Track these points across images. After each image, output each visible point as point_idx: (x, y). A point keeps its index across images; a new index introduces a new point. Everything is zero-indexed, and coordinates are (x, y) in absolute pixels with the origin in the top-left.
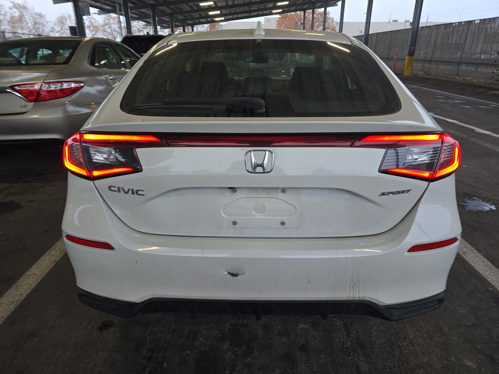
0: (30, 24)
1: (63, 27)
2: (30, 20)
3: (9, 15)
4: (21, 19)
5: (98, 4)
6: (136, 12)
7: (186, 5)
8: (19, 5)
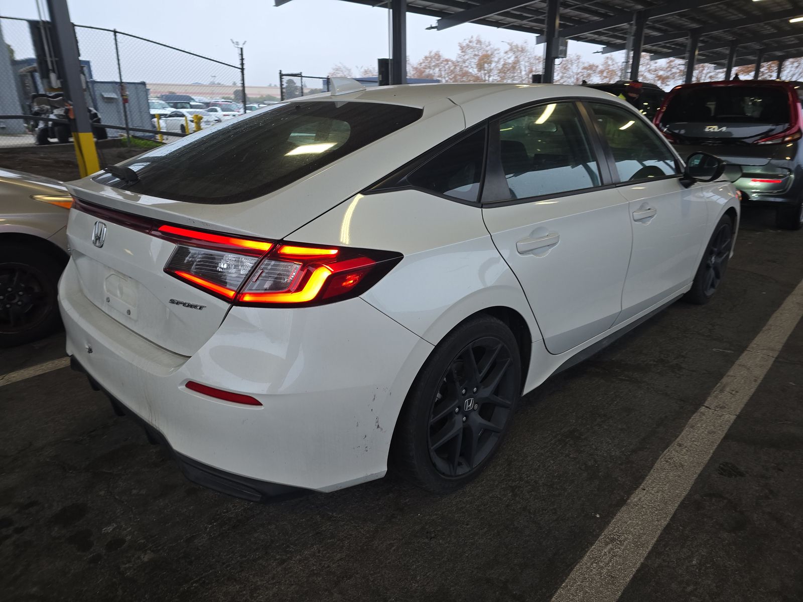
0: (523, 73)
1: (565, 75)
2: (525, 67)
3: (502, 62)
4: (514, 67)
5: (604, 38)
6: (668, 45)
7: (766, 24)
8: (517, 46)
